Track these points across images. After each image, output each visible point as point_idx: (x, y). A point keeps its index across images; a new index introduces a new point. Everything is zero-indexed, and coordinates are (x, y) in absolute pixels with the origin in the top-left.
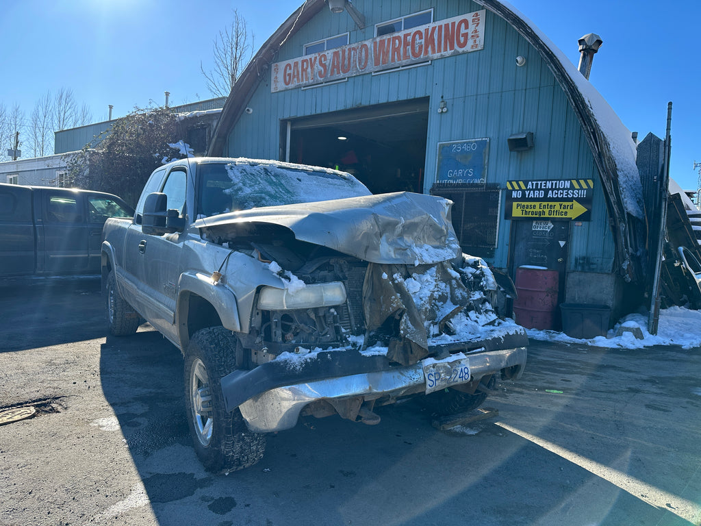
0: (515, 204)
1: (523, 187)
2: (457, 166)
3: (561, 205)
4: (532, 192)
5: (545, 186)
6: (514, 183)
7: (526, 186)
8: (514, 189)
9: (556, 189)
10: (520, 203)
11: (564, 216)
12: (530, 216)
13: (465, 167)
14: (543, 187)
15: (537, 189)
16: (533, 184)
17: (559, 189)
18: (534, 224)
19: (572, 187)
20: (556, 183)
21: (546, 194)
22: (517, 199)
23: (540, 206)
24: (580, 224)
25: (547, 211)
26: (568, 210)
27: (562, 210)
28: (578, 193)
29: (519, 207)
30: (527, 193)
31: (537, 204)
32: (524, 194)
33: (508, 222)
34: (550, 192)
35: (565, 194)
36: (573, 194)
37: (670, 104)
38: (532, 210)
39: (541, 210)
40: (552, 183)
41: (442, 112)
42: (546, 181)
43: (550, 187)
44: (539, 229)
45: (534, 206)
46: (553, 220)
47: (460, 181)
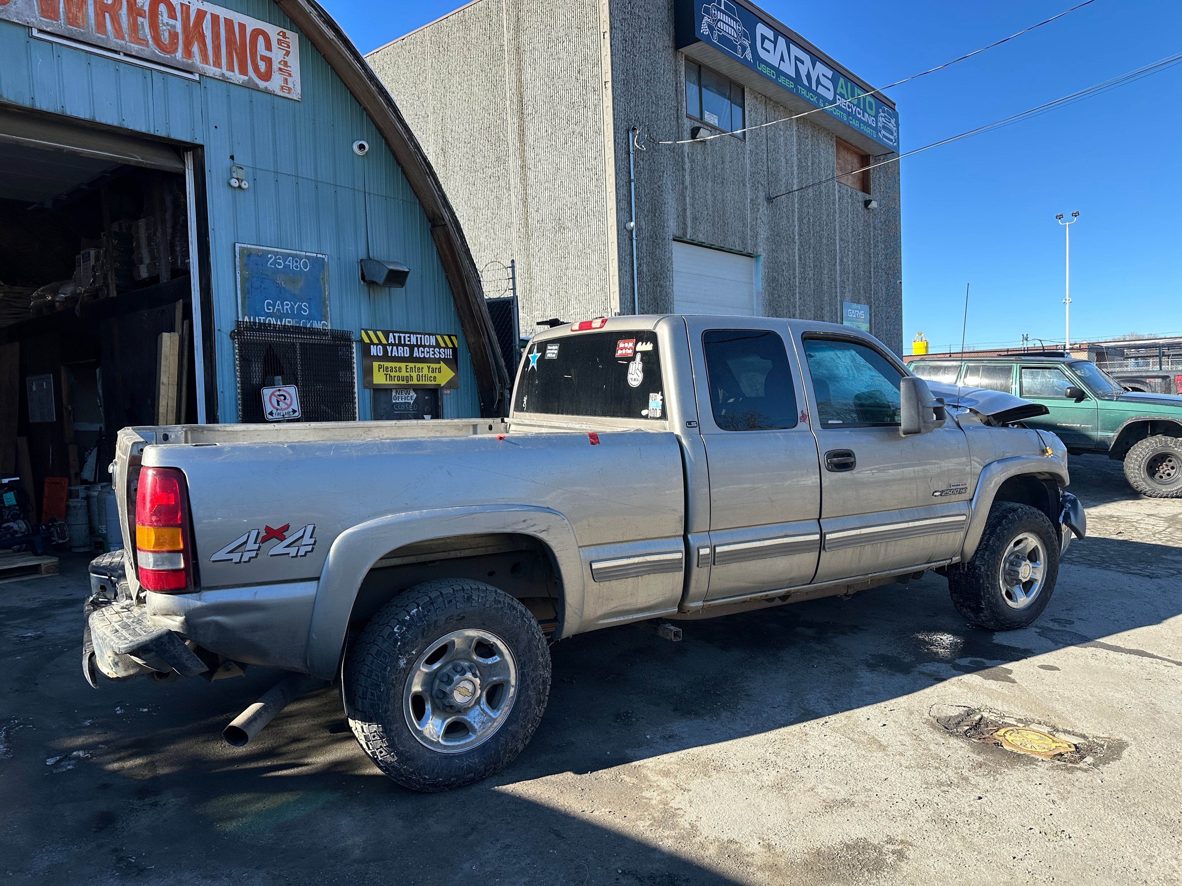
0: (376, 364)
1: (384, 341)
2: (281, 295)
3: (429, 368)
4: (395, 348)
5: (409, 341)
6: (371, 333)
7: (387, 340)
8: (372, 343)
9: (421, 346)
10: (382, 363)
11: (433, 383)
12: (396, 382)
13: (294, 298)
14: (407, 343)
15: (400, 344)
16: (394, 337)
17: (424, 346)
18: (394, 394)
19: (438, 346)
20: (421, 338)
21: (412, 352)
22: (377, 358)
23: (407, 369)
24: (449, 392)
25: (415, 375)
26: (437, 374)
27: (430, 374)
28: (444, 353)
29: (381, 370)
30: (389, 349)
31: (403, 365)
32: (385, 351)
33: (368, 393)
34: (416, 349)
35: (432, 353)
36: (440, 353)
37: (513, 261)
38: (398, 374)
39: (408, 374)
40: (417, 338)
41: (240, 187)
42: (410, 333)
43: (415, 343)
44: (400, 401)
45: (400, 368)
46: (416, 389)
47: (288, 322)
